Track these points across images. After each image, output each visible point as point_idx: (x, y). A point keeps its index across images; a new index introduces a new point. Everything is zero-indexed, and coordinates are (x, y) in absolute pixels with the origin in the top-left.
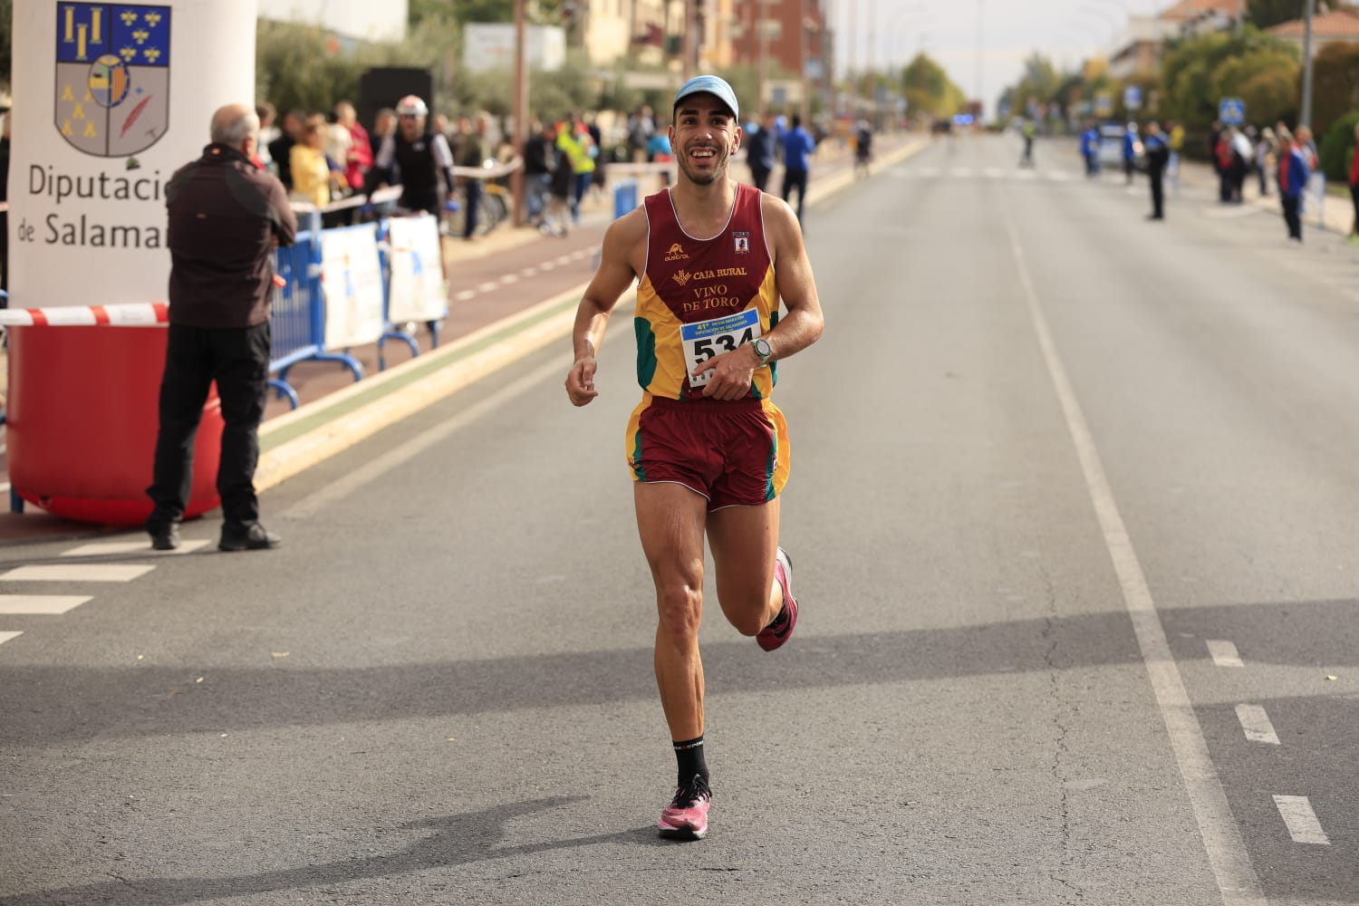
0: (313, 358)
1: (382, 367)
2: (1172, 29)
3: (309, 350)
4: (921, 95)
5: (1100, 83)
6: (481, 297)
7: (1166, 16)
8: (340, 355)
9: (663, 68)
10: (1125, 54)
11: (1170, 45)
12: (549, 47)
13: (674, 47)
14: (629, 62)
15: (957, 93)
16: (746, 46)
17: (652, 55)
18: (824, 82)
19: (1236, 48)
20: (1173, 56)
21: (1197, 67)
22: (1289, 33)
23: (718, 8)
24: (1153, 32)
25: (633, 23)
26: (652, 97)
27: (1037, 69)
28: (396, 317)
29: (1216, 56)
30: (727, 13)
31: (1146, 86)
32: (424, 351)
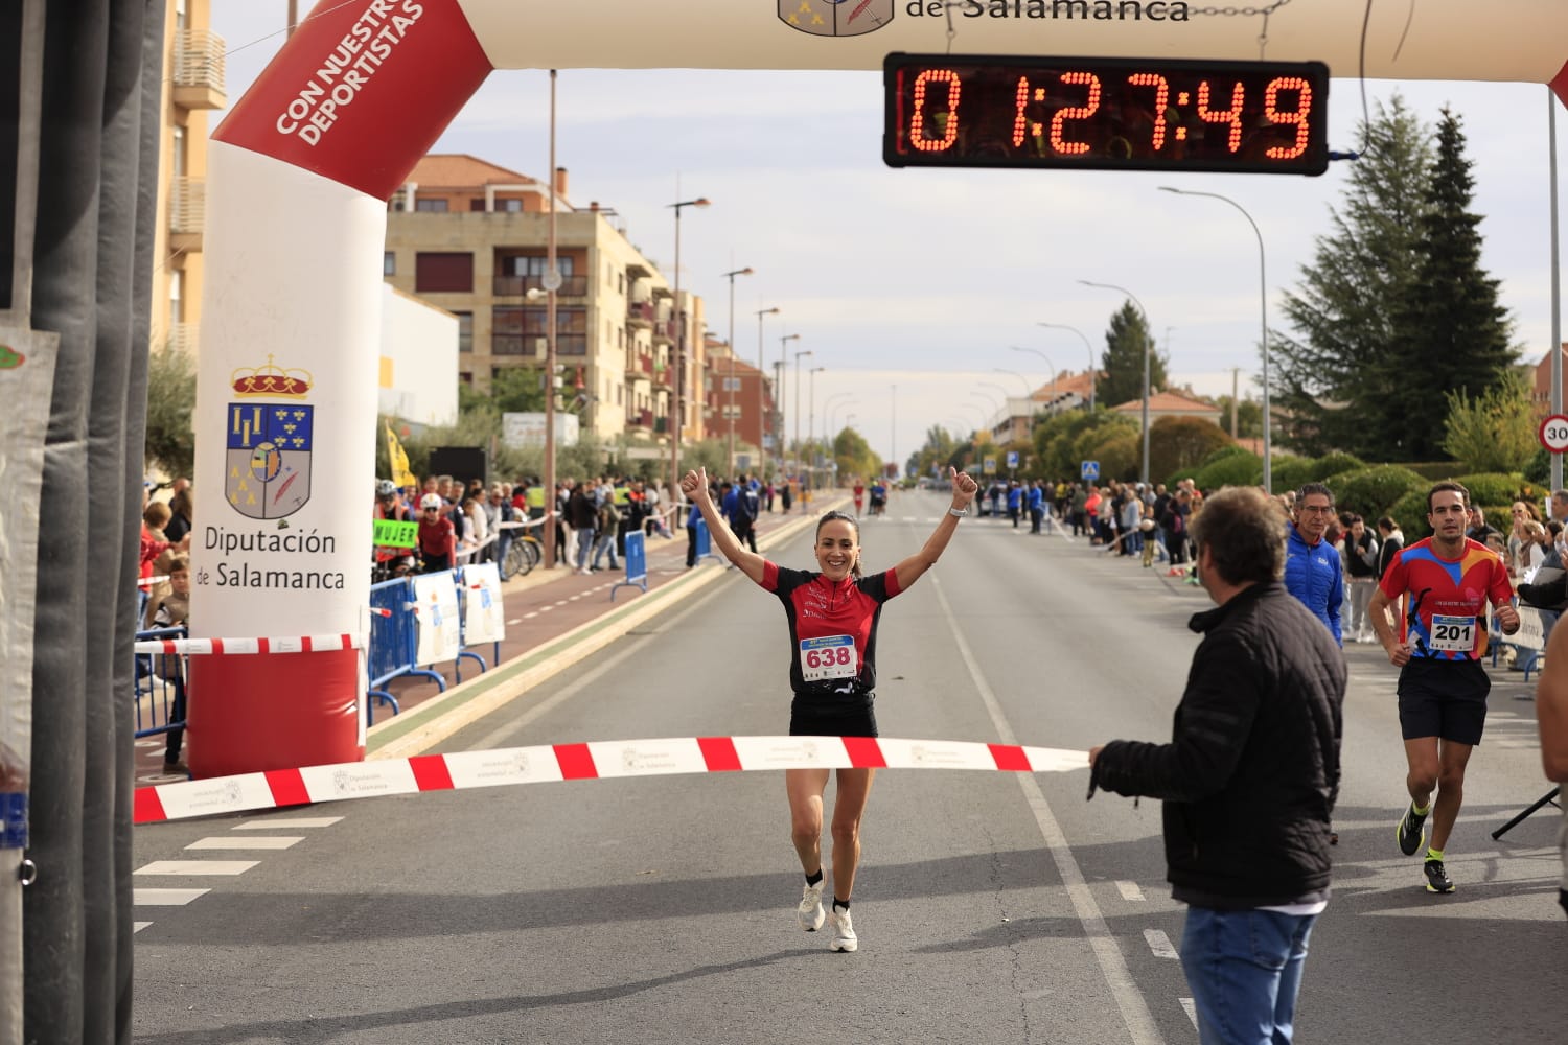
0: (408, 674)
1: (458, 681)
2: (1040, 407)
3: (404, 668)
4: (849, 460)
5: (986, 449)
6: (526, 622)
7: (1034, 398)
8: (427, 671)
9: (653, 444)
10: (1005, 426)
11: (1039, 419)
12: (568, 429)
13: (662, 426)
14: (627, 439)
15: (876, 459)
16: (715, 425)
17: (644, 434)
18: (777, 451)
19: (1091, 421)
20: (1041, 428)
21: (1062, 436)
22: (1129, 409)
23: (694, 397)
24: (1026, 410)
25: (629, 409)
26: (647, 466)
27: (937, 438)
28: (469, 641)
29: (1076, 428)
30: (700, 401)
31: (1022, 452)
32: (490, 668)
